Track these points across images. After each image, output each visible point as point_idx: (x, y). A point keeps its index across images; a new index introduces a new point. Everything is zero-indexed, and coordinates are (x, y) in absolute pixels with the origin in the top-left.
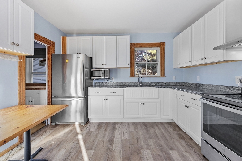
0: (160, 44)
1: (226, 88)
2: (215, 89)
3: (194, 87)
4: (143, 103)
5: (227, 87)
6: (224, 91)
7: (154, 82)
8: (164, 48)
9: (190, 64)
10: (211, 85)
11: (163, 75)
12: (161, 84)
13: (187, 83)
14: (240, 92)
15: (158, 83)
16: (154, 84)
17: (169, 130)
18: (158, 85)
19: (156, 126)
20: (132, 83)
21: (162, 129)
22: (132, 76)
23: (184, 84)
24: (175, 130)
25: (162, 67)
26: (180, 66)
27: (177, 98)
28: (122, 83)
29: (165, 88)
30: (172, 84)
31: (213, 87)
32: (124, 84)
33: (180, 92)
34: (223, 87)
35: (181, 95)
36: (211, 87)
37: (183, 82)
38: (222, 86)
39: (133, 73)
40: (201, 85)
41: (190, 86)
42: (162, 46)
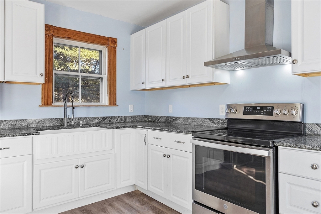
0: (108, 39)
1: (209, 122)
2: (196, 124)
3: (163, 123)
4: (81, 164)
5: (210, 119)
6: (206, 126)
7: (96, 118)
8: (115, 49)
9: (163, 85)
10: (190, 118)
11: (113, 102)
12: (110, 121)
13: (152, 116)
14: (226, 126)
15: (104, 118)
16: (97, 121)
17: (135, 207)
18: (103, 122)
19: (110, 208)
20: (46, 121)
21: (122, 209)
22: (46, 103)
23: (146, 119)
24: (143, 204)
25: (112, 87)
26: (144, 87)
27: (147, 143)
28: (18, 123)
29: (124, 127)
30: (128, 120)
31: (192, 122)
32: (24, 124)
33: (152, 133)
34: (206, 120)
35: (154, 138)
36: (190, 120)
37: (145, 116)
38: (204, 119)
39: (48, 98)
40: (175, 119)
41: (156, 121)
42: (111, 45)
